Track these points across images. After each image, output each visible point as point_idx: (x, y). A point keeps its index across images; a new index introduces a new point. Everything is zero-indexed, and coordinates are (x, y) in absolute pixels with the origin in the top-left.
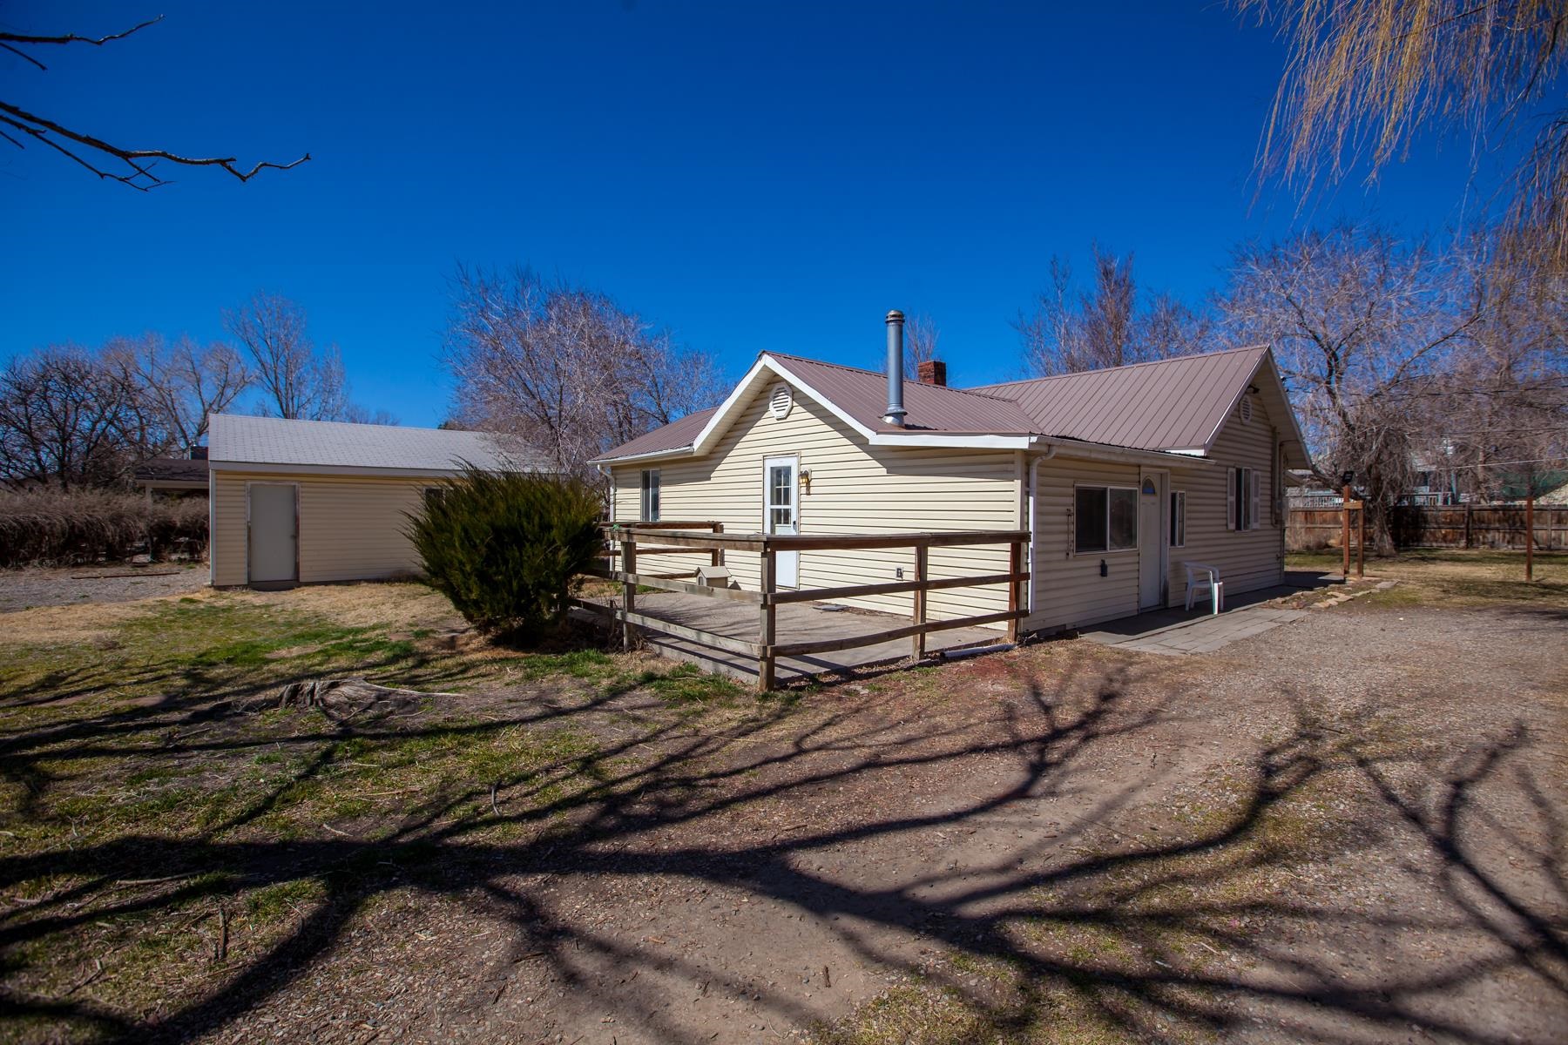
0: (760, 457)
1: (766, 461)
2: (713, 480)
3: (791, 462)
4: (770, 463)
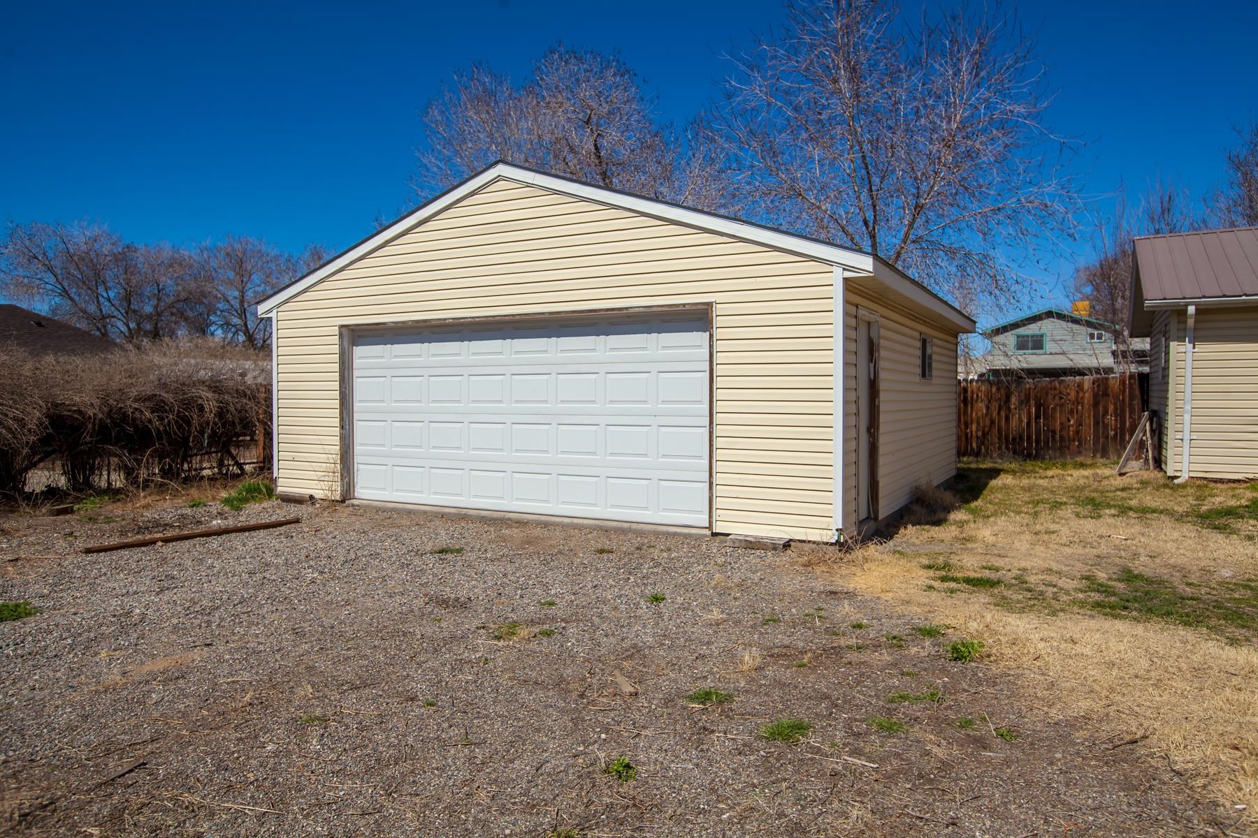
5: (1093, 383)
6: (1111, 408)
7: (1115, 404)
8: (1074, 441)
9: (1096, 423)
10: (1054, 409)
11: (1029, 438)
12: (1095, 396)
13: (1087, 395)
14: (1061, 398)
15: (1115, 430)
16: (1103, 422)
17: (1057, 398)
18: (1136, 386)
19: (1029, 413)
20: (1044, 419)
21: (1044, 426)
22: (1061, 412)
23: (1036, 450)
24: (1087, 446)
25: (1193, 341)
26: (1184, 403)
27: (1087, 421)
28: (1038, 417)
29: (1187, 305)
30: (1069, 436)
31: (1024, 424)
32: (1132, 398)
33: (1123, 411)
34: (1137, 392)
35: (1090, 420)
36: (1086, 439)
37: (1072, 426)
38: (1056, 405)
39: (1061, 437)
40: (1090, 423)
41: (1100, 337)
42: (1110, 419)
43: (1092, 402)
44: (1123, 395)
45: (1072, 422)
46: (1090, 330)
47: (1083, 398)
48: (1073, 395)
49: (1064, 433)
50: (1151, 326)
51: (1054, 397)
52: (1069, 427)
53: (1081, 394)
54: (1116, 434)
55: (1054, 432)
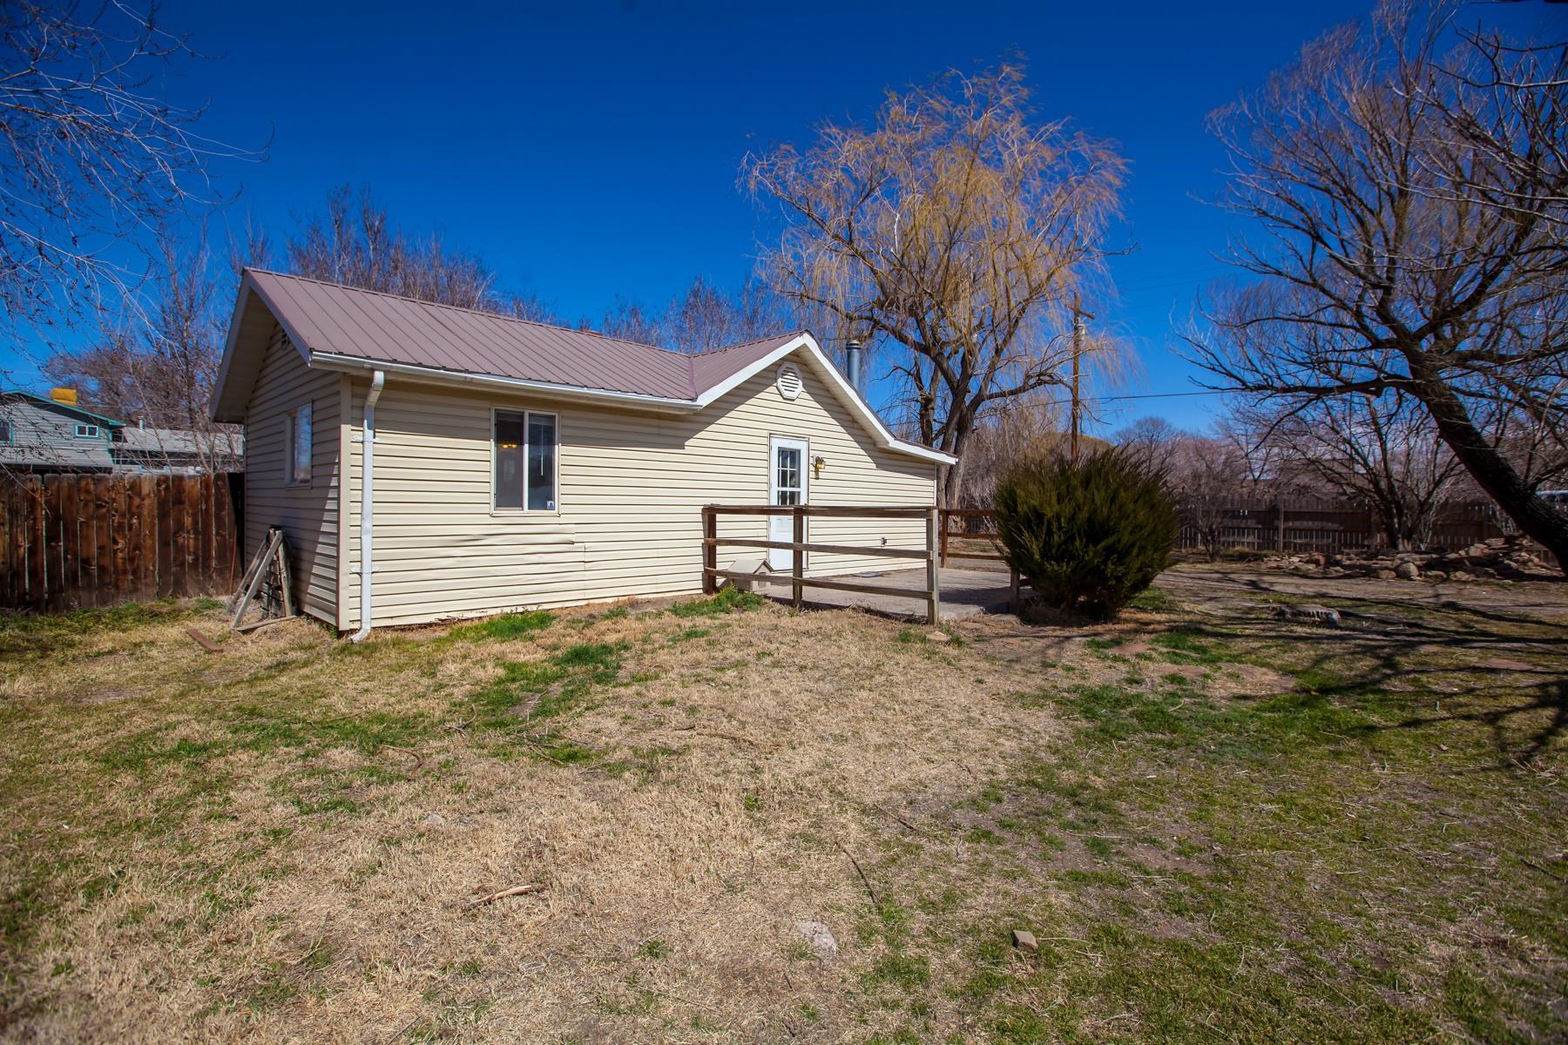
0: (766, 433)
1: (773, 440)
2: (687, 450)
3: (801, 445)
4: (777, 443)
5: (158, 485)
6: (188, 521)
7: (194, 516)
8: (125, 572)
9: (164, 545)
10: (86, 524)
11: (35, 574)
12: (162, 504)
13: (147, 502)
14: (99, 507)
15: (196, 553)
16: (176, 542)
17: (92, 506)
18: (226, 491)
19: (33, 530)
20: (67, 540)
21: (66, 552)
22: (100, 528)
23: (49, 593)
24: (149, 580)
25: (376, 425)
26: (362, 519)
27: (149, 542)
28: (53, 537)
29: (373, 370)
30: (116, 567)
31: (24, 550)
32: (220, 506)
33: (207, 526)
34: (228, 499)
35: (154, 540)
36: (147, 569)
37: (122, 551)
38: (90, 518)
39: (102, 569)
40: (154, 544)
41: (92, 432)
42: (188, 540)
43: (156, 512)
44: (206, 502)
45: (120, 546)
46: (82, 424)
47: (139, 506)
48: (122, 503)
49: (107, 561)
50: (247, 409)
51: (86, 505)
52: (115, 552)
53: (137, 501)
54: (196, 560)
55: (86, 562)
